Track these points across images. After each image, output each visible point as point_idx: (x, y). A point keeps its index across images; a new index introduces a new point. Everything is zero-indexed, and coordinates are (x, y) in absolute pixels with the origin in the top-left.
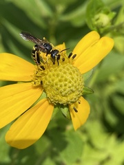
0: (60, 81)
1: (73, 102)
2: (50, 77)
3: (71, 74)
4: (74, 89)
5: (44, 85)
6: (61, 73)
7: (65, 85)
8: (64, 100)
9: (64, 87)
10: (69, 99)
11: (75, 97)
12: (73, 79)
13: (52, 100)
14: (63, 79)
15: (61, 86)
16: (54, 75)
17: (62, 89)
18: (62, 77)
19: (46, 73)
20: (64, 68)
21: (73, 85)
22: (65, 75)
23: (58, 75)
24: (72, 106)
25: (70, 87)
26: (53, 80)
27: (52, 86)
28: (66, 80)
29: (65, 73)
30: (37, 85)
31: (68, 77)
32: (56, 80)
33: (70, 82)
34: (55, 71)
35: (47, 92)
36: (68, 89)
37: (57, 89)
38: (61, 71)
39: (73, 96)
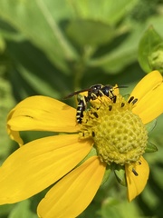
0: (118, 132)
1: (133, 162)
2: (104, 126)
3: (132, 123)
4: (136, 144)
5: (96, 138)
6: (120, 123)
7: (125, 138)
8: (121, 159)
9: (123, 141)
10: (128, 157)
11: (136, 155)
12: (135, 130)
13: (106, 158)
14: (123, 130)
15: (119, 139)
16: (110, 125)
17: (120, 144)
18: (121, 127)
19: (99, 121)
20: (123, 115)
21: (135, 139)
22: (124, 125)
23: (115, 125)
24: (131, 168)
25: (131, 141)
26: (109, 131)
27: (108, 139)
28: (126, 131)
29: (124, 122)
30: (86, 137)
31: (129, 127)
32: (113, 131)
33: (131, 134)
34: (112, 119)
35: (99, 147)
36: (128, 144)
37: (114, 143)
38: (119, 119)
39: (134, 153)
